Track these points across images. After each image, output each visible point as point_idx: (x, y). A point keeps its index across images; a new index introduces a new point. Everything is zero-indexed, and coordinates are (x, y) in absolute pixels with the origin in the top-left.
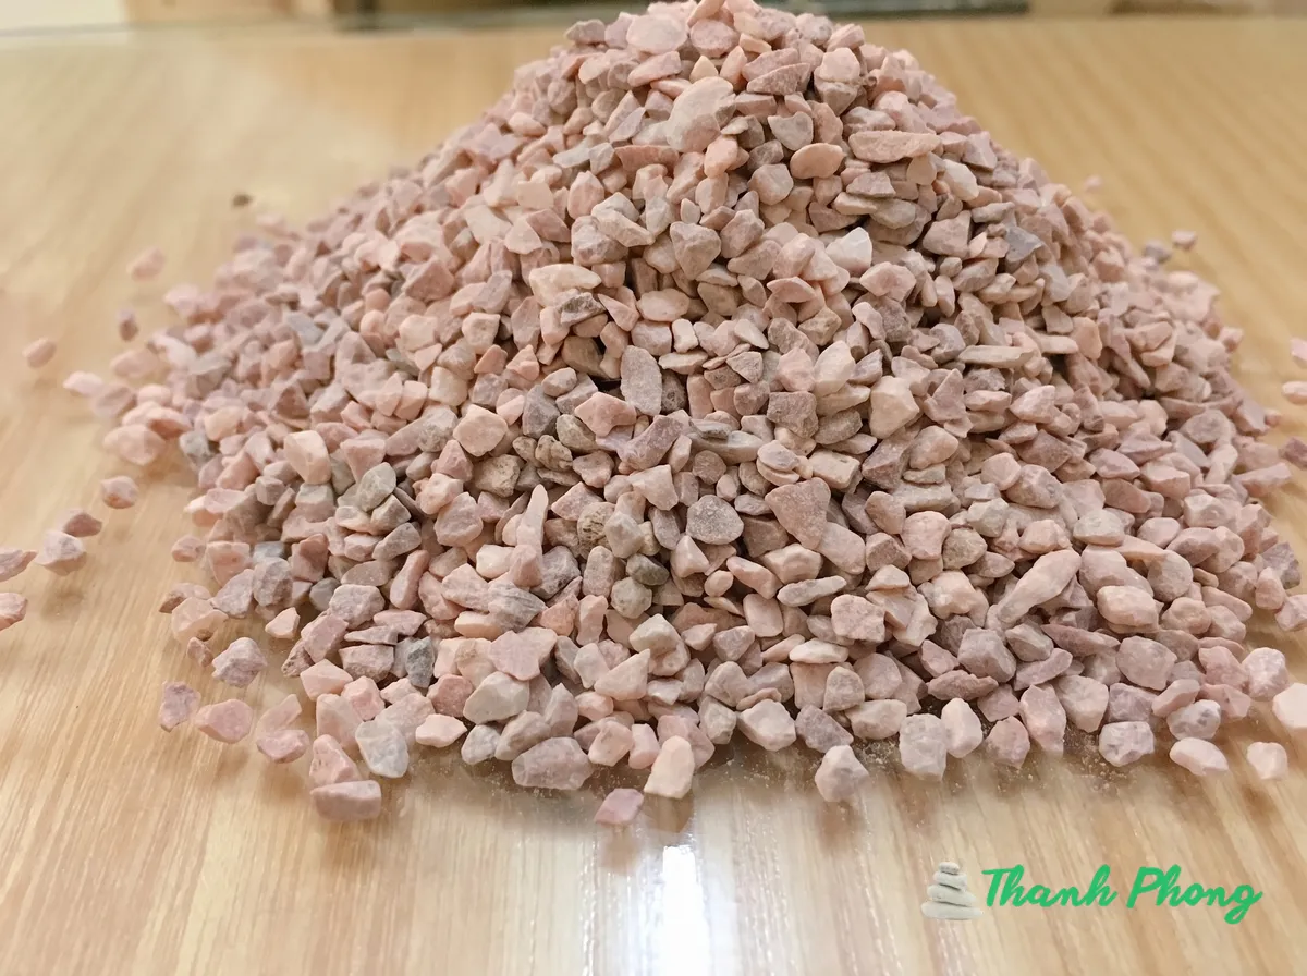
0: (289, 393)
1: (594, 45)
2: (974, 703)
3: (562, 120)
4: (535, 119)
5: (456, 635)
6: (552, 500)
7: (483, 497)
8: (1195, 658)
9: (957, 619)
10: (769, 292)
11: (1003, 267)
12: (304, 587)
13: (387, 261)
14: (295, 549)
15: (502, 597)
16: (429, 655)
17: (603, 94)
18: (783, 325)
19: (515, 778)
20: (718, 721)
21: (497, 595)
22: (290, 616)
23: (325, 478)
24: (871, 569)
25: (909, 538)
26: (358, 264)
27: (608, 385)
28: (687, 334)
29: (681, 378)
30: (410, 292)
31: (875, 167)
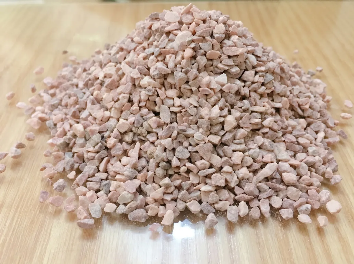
0: (74, 112)
1: (156, 19)
2: (248, 202)
3: (148, 40)
4: (141, 39)
5: (116, 180)
6: (141, 145)
7: (124, 143)
8: (307, 192)
9: (244, 180)
10: (199, 91)
11: (263, 84)
12: (78, 165)
13: (101, 76)
14: (75, 154)
15: (127, 171)
16: (109, 185)
17: (158, 33)
18: (202, 101)
19: (129, 218)
20: (181, 206)
21: (126, 170)
22: (74, 173)
23: (83, 136)
24: (223, 166)
25: (233, 158)
26: (93, 77)
27: (157, 114)
28: (178, 102)
29: (176, 113)
30: (106, 87)
31: (230, 57)
